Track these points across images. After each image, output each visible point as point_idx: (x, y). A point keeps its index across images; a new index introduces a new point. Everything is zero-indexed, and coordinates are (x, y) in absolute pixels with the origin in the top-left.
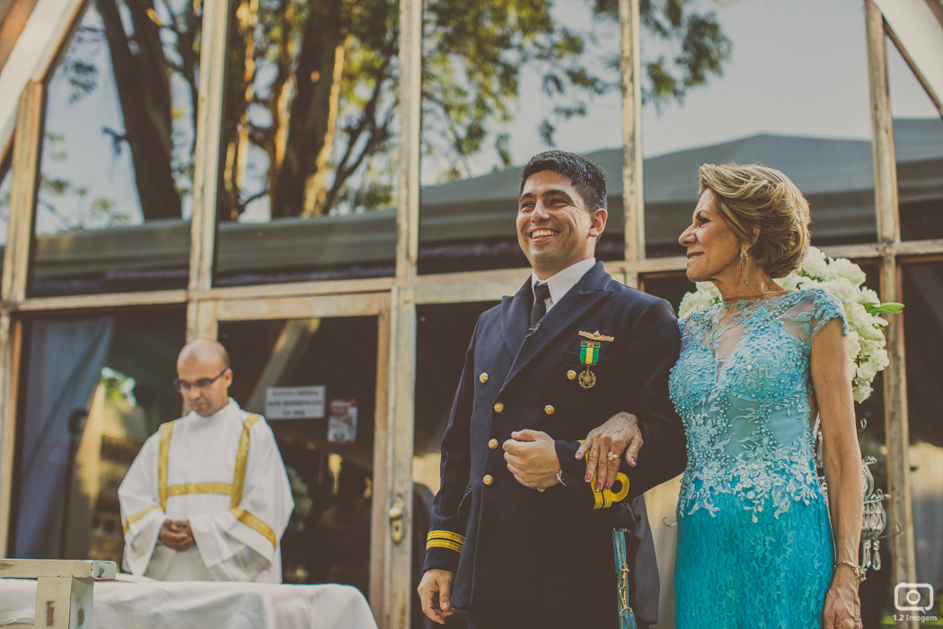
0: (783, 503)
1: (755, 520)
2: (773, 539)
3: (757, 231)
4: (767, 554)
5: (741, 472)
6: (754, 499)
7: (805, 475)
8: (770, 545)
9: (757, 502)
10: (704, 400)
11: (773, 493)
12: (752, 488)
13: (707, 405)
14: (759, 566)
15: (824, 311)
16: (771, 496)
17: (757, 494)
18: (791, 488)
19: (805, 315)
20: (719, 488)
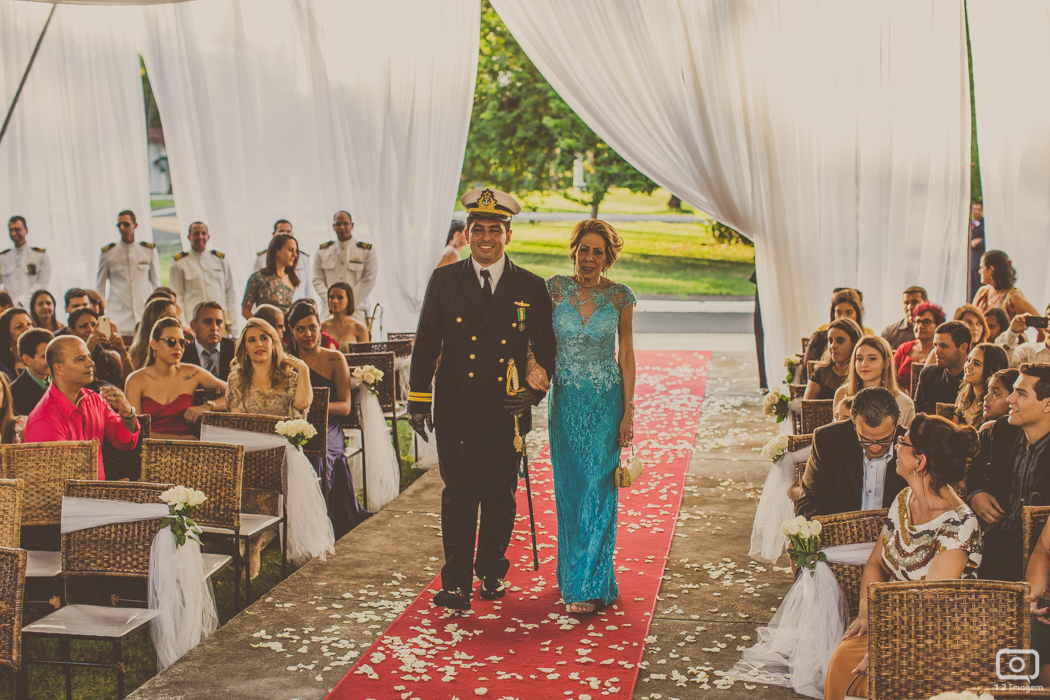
0: (609, 385)
1: (598, 392)
2: (605, 400)
4: (603, 406)
5: (591, 371)
6: (597, 383)
7: (616, 372)
8: (604, 403)
9: (599, 385)
10: (576, 337)
11: (605, 381)
12: (596, 378)
13: (577, 339)
15: (629, 299)
17: (598, 381)
18: (612, 378)
19: (621, 300)
20: (581, 377)
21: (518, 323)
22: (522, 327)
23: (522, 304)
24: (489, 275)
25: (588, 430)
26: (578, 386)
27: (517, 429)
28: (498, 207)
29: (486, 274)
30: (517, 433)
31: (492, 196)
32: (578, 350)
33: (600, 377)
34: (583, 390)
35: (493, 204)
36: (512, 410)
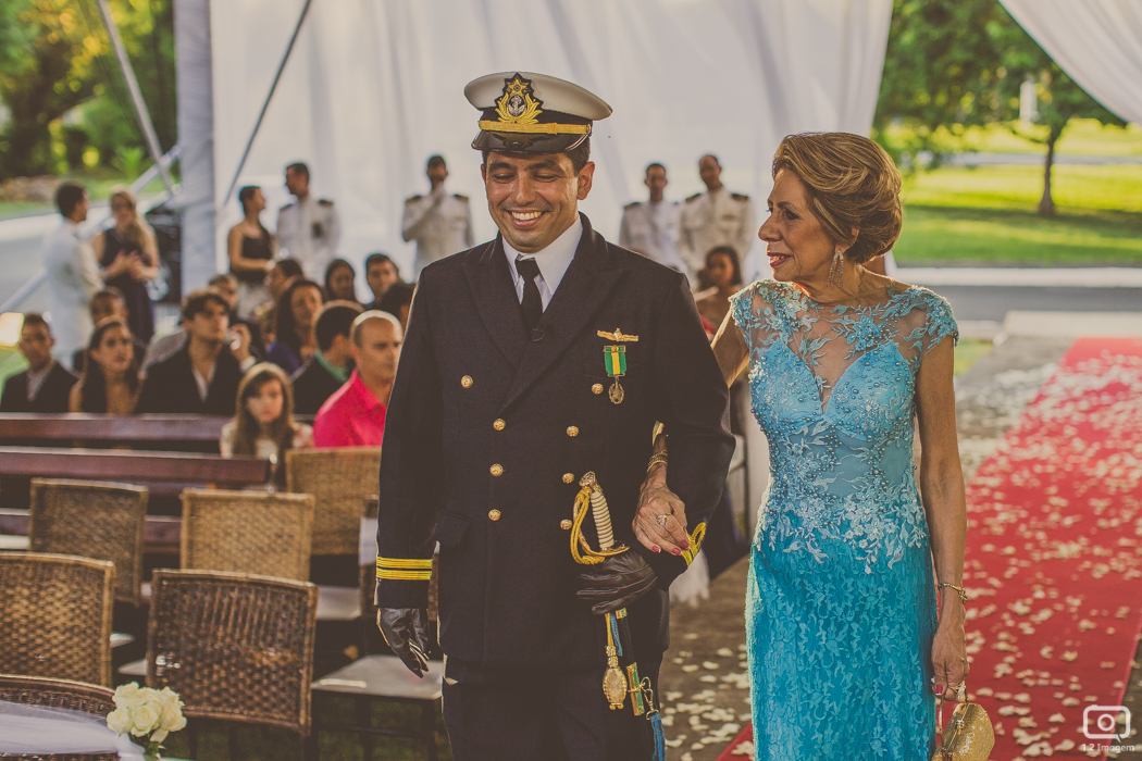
0: (897, 551)
1: (868, 570)
2: (886, 590)
3: (856, 232)
4: (879, 605)
5: (850, 516)
6: (867, 548)
7: (914, 515)
8: (883, 596)
9: (870, 551)
10: (806, 431)
11: (886, 541)
12: (864, 536)
13: (809, 437)
14: (870, 618)
15: (939, 327)
16: (884, 545)
17: (869, 542)
18: (904, 534)
19: (918, 331)
20: (825, 532)
21: (608, 381)
22: (617, 395)
23: (617, 336)
24: (537, 272)
25: (840, 666)
26: (817, 554)
27: (610, 650)
28: (546, 116)
29: (530, 270)
30: (613, 661)
31: (530, 91)
32: (814, 466)
33: (874, 532)
34: (829, 565)
35: (532, 111)
36: (598, 600)
